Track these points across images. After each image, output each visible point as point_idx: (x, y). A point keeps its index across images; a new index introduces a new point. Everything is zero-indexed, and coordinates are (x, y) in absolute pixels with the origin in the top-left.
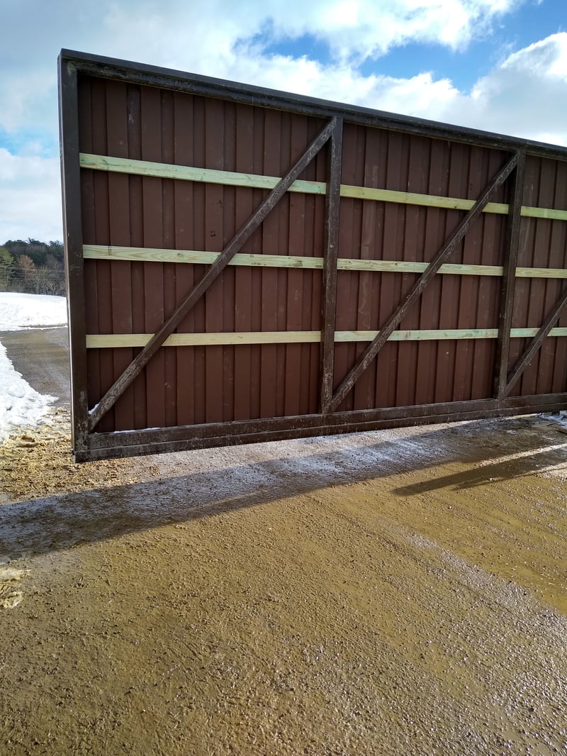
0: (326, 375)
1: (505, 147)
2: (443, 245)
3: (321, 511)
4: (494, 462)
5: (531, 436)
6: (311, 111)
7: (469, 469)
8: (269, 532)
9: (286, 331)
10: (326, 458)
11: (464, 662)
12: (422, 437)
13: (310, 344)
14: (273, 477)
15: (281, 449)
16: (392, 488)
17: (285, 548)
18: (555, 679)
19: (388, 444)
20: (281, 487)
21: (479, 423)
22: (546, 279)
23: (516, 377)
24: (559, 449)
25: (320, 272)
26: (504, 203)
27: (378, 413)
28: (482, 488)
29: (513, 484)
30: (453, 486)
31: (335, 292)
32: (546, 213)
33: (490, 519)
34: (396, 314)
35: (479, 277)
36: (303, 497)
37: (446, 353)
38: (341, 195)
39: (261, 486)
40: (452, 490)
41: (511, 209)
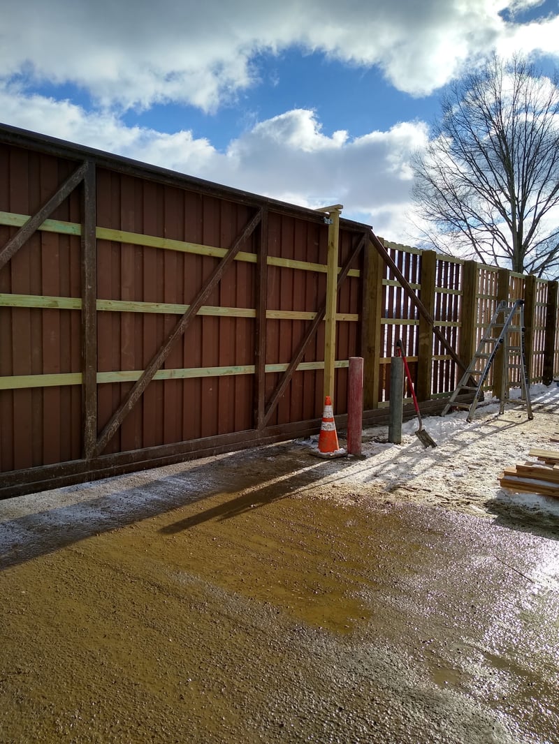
0: (89, 418)
1: (250, 204)
2: (201, 288)
3: (83, 564)
4: (256, 489)
5: (287, 461)
6: (60, 153)
7: (233, 498)
8: (21, 596)
9: (42, 374)
10: (92, 505)
11: (222, 694)
12: (191, 472)
13: (71, 386)
14: (30, 534)
15: (41, 501)
16: (159, 528)
17: (39, 611)
18: (303, 690)
19: (158, 483)
20: (38, 543)
21: (243, 453)
22: (292, 320)
23: (272, 409)
24: (309, 471)
25: (79, 313)
26: (252, 253)
27: (146, 452)
28: (244, 515)
29: (272, 508)
30: (218, 517)
31: (95, 333)
32: (288, 263)
33: (250, 545)
34: (160, 354)
35: (235, 319)
36: (63, 551)
37: (210, 389)
38: (97, 237)
39: (15, 546)
40: (217, 521)
41: (258, 258)
